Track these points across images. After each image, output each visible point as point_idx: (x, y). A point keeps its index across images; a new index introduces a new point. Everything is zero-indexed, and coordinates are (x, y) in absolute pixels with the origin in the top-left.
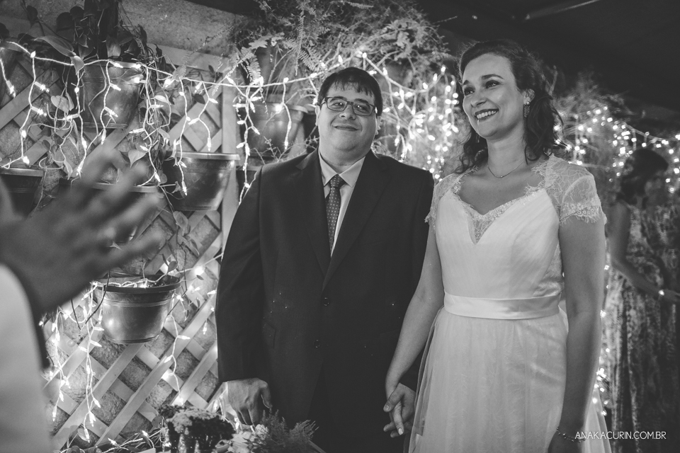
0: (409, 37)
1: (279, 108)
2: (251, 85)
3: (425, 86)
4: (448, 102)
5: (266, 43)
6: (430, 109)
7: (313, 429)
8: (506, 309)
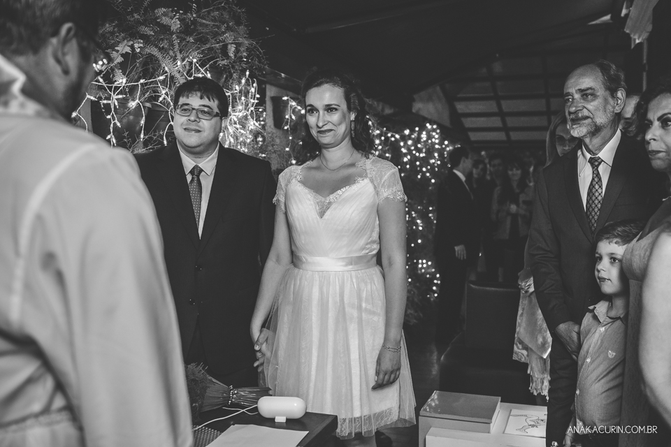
0: (236, 48)
1: (132, 104)
2: (116, 84)
3: (237, 87)
4: (252, 101)
5: (129, 48)
6: (240, 107)
7: (203, 368)
8: (344, 263)
